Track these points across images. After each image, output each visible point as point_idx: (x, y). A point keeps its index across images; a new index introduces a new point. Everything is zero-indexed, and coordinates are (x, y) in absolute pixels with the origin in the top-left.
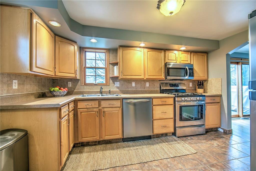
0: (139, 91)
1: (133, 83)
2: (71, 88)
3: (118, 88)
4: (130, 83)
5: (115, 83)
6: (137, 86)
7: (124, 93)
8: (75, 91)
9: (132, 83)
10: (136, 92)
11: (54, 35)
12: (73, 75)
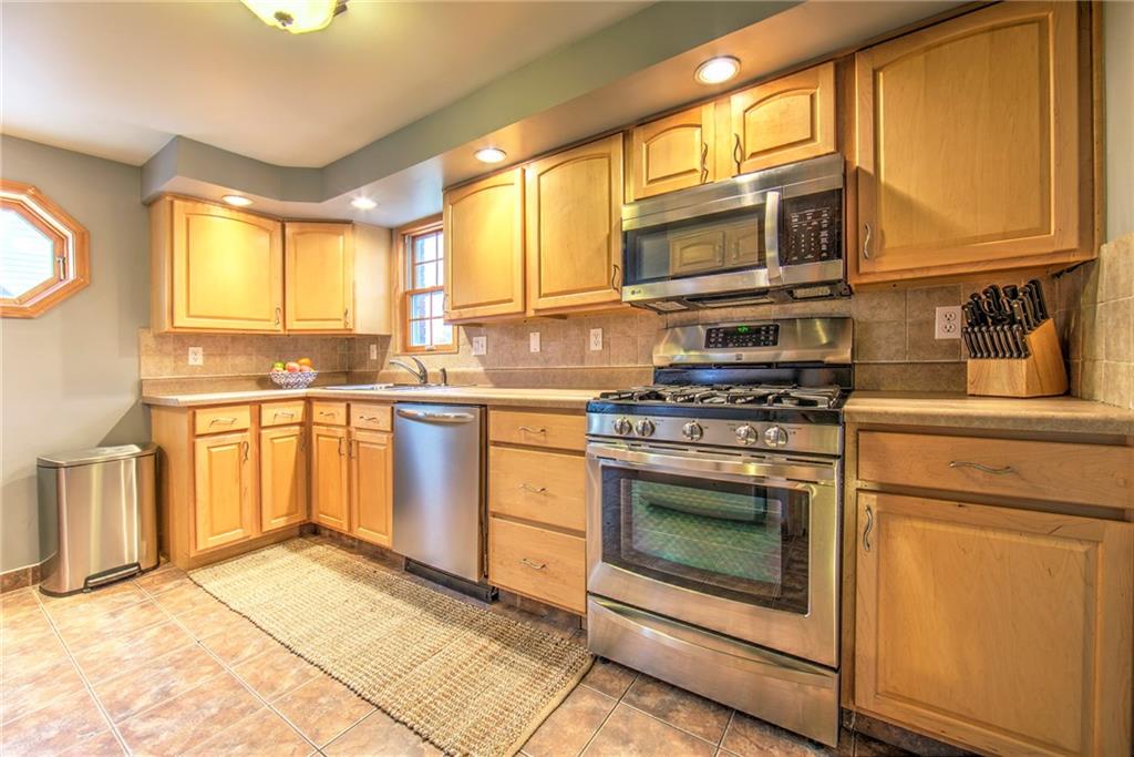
0: (554, 377)
1: (532, 335)
2: (376, 361)
3: (481, 359)
4: (522, 338)
5: (475, 339)
6: (549, 350)
7: (498, 385)
8: (383, 371)
9: (529, 340)
10: (541, 378)
11: (279, 224)
12: (339, 325)
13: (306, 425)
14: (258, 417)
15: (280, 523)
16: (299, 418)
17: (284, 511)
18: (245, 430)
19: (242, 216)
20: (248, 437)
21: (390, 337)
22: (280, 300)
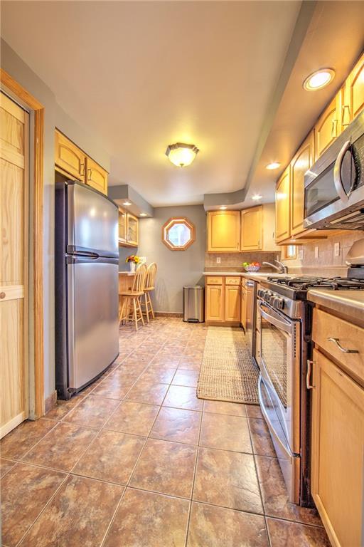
3: (302, 262)
4: (313, 250)
5: (300, 252)
6: (321, 256)
11: (239, 212)
12: (256, 248)
13: (240, 286)
14: (225, 281)
15: (231, 319)
16: (238, 283)
17: (233, 316)
18: (220, 285)
19: (227, 212)
20: (221, 287)
21: (280, 252)
22: (239, 239)
